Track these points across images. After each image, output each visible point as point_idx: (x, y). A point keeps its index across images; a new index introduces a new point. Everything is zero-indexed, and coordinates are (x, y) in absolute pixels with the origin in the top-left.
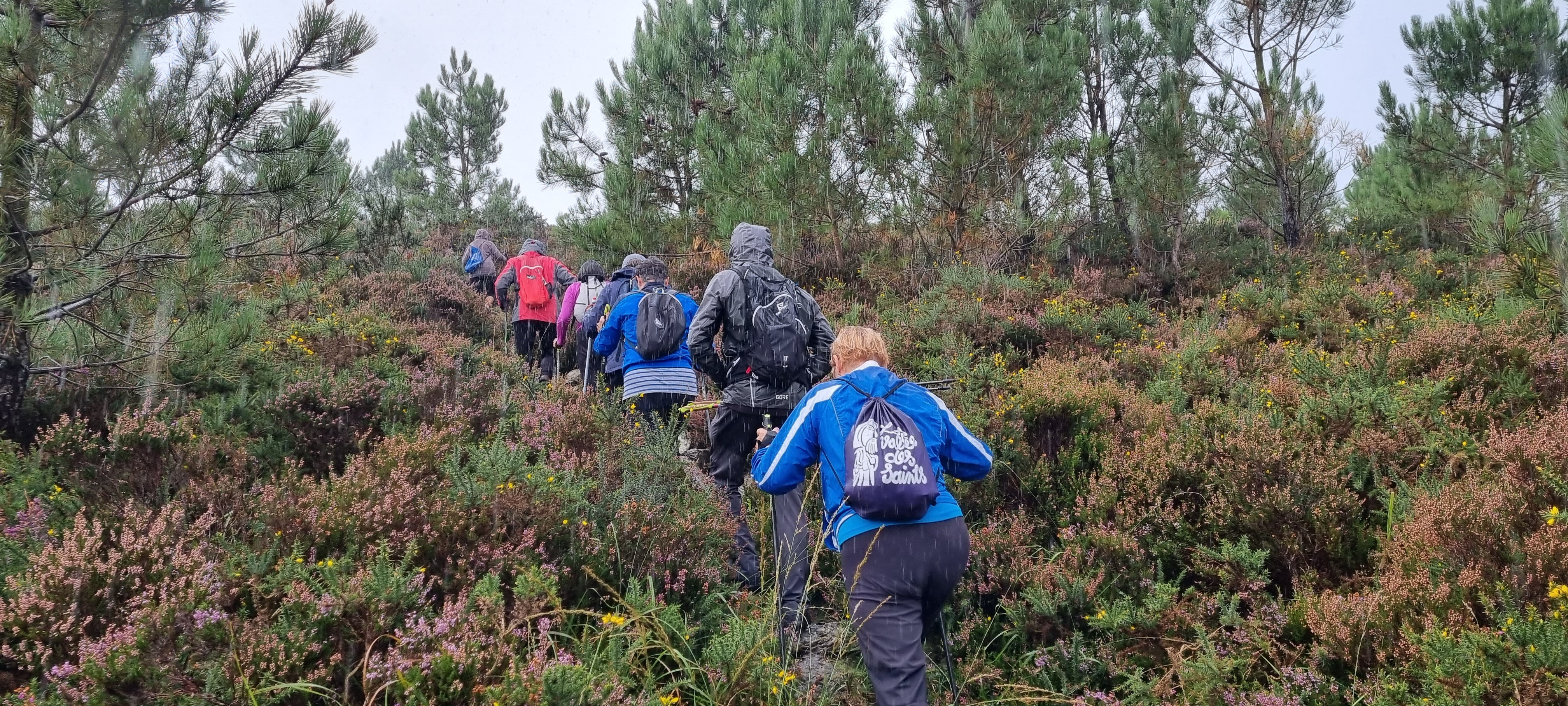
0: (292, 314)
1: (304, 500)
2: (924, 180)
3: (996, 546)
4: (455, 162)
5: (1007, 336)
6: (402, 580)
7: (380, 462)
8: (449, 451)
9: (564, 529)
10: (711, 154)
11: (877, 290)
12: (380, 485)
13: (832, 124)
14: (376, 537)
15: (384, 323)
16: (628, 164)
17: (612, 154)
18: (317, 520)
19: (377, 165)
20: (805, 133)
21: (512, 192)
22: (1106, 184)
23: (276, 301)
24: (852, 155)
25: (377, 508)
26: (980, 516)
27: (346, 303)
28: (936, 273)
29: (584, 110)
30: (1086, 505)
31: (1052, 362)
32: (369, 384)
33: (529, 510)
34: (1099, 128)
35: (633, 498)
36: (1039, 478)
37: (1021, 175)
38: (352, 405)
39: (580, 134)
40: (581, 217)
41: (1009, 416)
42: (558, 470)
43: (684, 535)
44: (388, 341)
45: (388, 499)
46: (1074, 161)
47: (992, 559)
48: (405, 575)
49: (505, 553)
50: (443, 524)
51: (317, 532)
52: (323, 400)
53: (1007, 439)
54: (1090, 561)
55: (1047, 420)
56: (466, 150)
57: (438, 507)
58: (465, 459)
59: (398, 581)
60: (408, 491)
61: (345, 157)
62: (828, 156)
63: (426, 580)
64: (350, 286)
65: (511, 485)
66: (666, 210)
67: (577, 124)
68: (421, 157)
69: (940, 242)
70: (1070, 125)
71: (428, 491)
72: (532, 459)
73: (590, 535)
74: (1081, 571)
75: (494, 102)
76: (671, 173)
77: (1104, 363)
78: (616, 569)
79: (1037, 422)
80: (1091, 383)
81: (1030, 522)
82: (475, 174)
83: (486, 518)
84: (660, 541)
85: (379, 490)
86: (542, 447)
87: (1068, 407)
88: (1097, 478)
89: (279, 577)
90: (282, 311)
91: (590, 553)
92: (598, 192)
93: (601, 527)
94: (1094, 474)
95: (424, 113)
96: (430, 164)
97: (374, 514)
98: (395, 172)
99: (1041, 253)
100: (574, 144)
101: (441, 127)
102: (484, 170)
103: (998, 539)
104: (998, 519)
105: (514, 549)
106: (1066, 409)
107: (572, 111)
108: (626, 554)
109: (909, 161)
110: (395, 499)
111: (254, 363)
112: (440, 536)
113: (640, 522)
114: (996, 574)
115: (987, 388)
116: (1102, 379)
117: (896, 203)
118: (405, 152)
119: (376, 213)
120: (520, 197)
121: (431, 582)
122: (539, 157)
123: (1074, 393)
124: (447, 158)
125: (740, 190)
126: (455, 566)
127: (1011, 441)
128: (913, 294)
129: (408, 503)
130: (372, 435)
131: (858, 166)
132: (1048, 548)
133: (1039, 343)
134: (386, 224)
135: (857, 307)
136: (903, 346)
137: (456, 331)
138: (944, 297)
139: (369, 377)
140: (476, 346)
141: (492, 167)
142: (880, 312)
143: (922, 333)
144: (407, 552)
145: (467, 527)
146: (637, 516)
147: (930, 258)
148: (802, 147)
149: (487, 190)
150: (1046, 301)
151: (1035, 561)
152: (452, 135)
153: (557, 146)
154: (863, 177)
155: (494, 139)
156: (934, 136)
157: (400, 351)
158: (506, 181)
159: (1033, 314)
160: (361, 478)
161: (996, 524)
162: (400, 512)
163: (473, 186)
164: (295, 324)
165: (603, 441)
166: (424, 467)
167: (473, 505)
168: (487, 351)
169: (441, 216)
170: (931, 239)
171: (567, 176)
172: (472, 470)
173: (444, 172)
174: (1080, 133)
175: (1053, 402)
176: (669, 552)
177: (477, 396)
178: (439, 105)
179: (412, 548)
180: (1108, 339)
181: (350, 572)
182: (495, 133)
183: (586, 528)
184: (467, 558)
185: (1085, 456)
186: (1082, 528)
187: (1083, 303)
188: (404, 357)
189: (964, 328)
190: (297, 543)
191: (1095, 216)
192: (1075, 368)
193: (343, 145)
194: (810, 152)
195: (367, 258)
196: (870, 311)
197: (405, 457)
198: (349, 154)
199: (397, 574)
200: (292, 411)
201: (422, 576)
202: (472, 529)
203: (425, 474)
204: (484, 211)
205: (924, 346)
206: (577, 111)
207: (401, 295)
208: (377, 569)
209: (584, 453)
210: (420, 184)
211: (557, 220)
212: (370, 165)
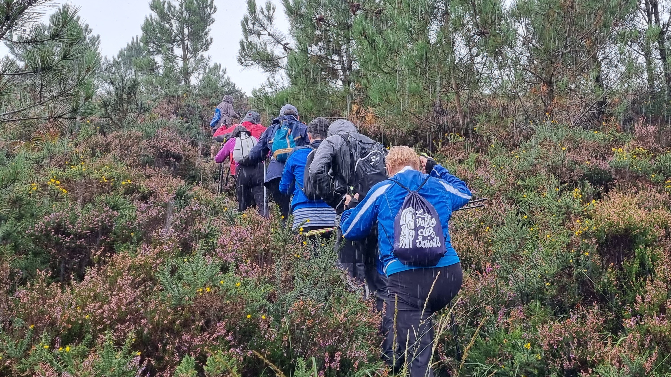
0: (53, 163)
1: (51, 301)
2: (524, 61)
3: (577, 333)
4: (178, 51)
5: (585, 176)
6: (123, 361)
7: (109, 272)
8: (162, 264)
9: (248, 322)
10: (365, 43)
11: (489, 142)
12: (110, 289)
13: (454, 20)
14: (105, 329)
15: (121, 169)
16: (304, 51)
17: (293, 44)
18: (62, 316)
19: (121, 54)
20: (435, 27)
21: (221, 73)
22: (660, 63)
23: (42, 154)
24: (469, 42)
25: (106, 307)
26: (565, 310)
27: (94, 154)
28: (532, 129)
29: (271, 12)
30: (643, 301)
31: (618, 195)
32: (105, 214)
33: (222, 307)
34: (653, 22)
35: (301, 298)
36: (608, 282)
37: (595, 57)
38: (92, 230)
39: (269, 30)
40: (270, 90)
41: (585, 235)
42: (244, 278)
43: (338, 327)
44: (124, 183)
45: (114, 300)
46: (635, 46)
47: (573, 343)
48: (125, 357)
49: (203, 340)
50: (156, 319)
51: (61, 324)
52: (71, 227)
53: (584, 252)
54: (647, 344)
55: (614, 237)
56: (186, 42)
57: (152, 306)
58: (174, 271)
59: (119, 362)
60: (130, 294)
61: (97, 48)
62: (452, 44)
63: (141, 362)
64: (96, 143)
65: (208, 289)
66: (332, 84)
67: (266, 22)
68: (153, 47)
69: (536, 107)
70: (632, 20)
71: (145, 293)
72: (225, 269)
73: (269, 326)
74: (640, 352)
75: (206, 7)
76: (336, 58)
77: (658, 196)
78: (288, 352)
79: (607, 240)
80: (647, 210)
81: (602, 315)
82: (192, 59)
83: (189, 314)
84: (320, 331)
85: (109, 293)
86: (232, 261)
87: (630, 228)
88: (652, 281)
89: (31, 360)
90: (47, 161)
91: (268, 340)
92: (282, 72)
93: (278, 320)
94: (649, 278)
95: (155, 15)
96: (159, 52)
97: (104, 311)
98: (134, 59)
99: (611, 115)
100: (265, 37)
101: (167, 26)
102: (199, 57)
103: (578, 328)
104: (578, 313)
105: (210, 337)
106: (628, 230)
107: (263, 13)
108: (295, 340)
109: (511, 47)
110: (121, 300)
111: (21, 200)
112: (154, 328)
113: (306, 316)
114: (576, 355)
115: (568, 214)
116: (656, 207)
117: (502, 78)
118: (142, 44)
119: (117, 89)
120: (226, 76)
121: (145, 362)
122: (239, 47)
123: (634, 217)
124: (172, 49)
125: (387, 70)
126: (164, 350)
127: (587, 254)
128: (515, 145)
129: (130, 303)
130: (105, 252)
131: (474, 51)
132: (617, 335)
133: (608, 181)
134: (125, 96)
135: (474, 155)
136: (508, 184)
137: (175, 174)
138: (538, 147)
139: (105, 209)
140: (190, 186)
141: (205, 54)
142: (491, 159)
143: (522, 174)
144: (127, 341)
145: (173, 322)
146: (304, 311)
147: (528, 118)
148: (433, 38)
149: (202, 71)
150: (613, 149)
151: (605, 344)
152: (176, 31)
153: (254, 39)
154: (478, 59)
155: (207, 34)
156: (531, 28)
157: (130, 191)
158: (216, 65)
159: (604, 159)
160: (94, 284)
161: (576, 317)
162: (123, 310)
163: (191, 68)
164: (54, 170)
165: (279, 255)
166: (142, 276)
167: (179, 305)
168: (198, 189)
169: (167, 90)
170: (528, 104)
171: (260, 61)
172: (180, 278)
173: (170, 59)
174: (639, 26)
175: (618, 224)
176: (328, 339)
177: (186, 223)
178: (166, 9)
179: (132, 336)
180: (661, 177)
181: (84, 355)
182: (207, 30)
183: (265, 321)
184: (173, 344)
185: (642, 265)
186: (641, 319)
187: (641, 151)
188: (134, 195)
189: (553, 170)
190: (45, 334)
191: (652, 87)
192: (636, 199)
193: (95, 40)
194: (439, 41)
195: (111, 122)
196: (483, 158)
197: (129, 269)
198: (100, 46)
199: (119, 356)
200: (47, 235)
201: (139, 358)
202: (178, 322)
203: (144, 280)
204: (199, 86)
205: (524, 183)
206: (266, 13)
207: (135, 149)
208: (104, 353)
209: (265, 265)
210: (152, 68)
211: (253, 93)
212: (116, 54)
